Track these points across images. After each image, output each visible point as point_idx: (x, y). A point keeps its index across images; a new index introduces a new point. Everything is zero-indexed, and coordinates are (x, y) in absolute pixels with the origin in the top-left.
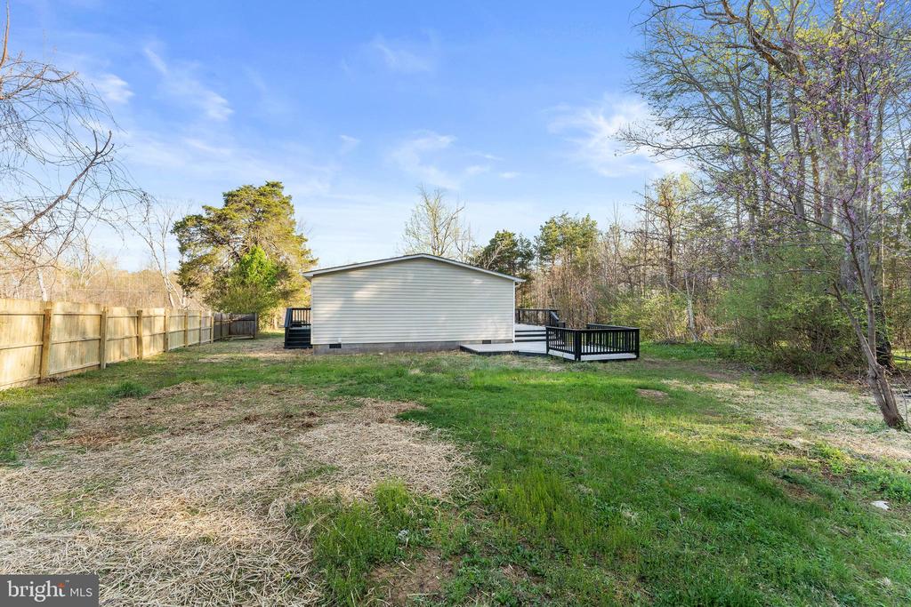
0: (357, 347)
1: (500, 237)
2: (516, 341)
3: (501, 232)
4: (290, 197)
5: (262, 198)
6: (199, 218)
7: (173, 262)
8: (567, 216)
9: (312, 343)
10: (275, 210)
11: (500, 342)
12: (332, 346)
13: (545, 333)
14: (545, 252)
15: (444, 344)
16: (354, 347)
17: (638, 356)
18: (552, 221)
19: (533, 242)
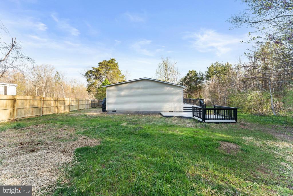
0: (122, 112)
1: (190, 72)
2: (184, 112)
3: (191, 71)
4: (118, 63)
5: (109, 64)
6: (91, 71)
7: (86, 84)
8: (218, 63)
9: (106, 110)
10: (112, 67)
11: (177, 112)
12: (113, 111)
13: (192, 108)
14: (208, 77)
15: (154, 112)
16: (120, 112)
17: (236, 121)
18: (213, 66)
19: (204, 74)
